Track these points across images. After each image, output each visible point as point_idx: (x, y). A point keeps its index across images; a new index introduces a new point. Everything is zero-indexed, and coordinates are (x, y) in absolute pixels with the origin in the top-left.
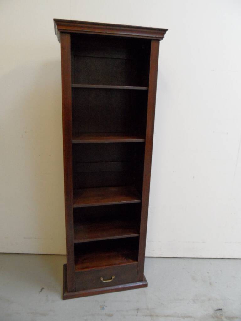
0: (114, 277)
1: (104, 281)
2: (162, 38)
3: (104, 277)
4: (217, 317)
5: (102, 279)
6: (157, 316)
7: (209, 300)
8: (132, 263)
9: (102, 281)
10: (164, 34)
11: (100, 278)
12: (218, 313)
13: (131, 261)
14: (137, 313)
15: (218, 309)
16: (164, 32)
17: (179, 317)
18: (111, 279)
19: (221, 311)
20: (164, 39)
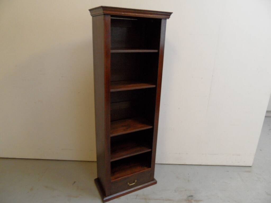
0: (136, 181)
1: (131, 185)
2: (168, 18)
3: (129, 182)
4: (189, 200)
5: (129, 184)
6: (149, 199)
7: (186, 190)
8: (147, 170)
9: (128, 185)
10: (170, 15)
11: (127, 183)
12: (190, 198)
13: (146, 168)
14: (136, 197)
15: (190, 195)
16: (170, 14)
17: (163, 200)
18: (134, 182)
19: (192, 197)
20: (170, 18)
